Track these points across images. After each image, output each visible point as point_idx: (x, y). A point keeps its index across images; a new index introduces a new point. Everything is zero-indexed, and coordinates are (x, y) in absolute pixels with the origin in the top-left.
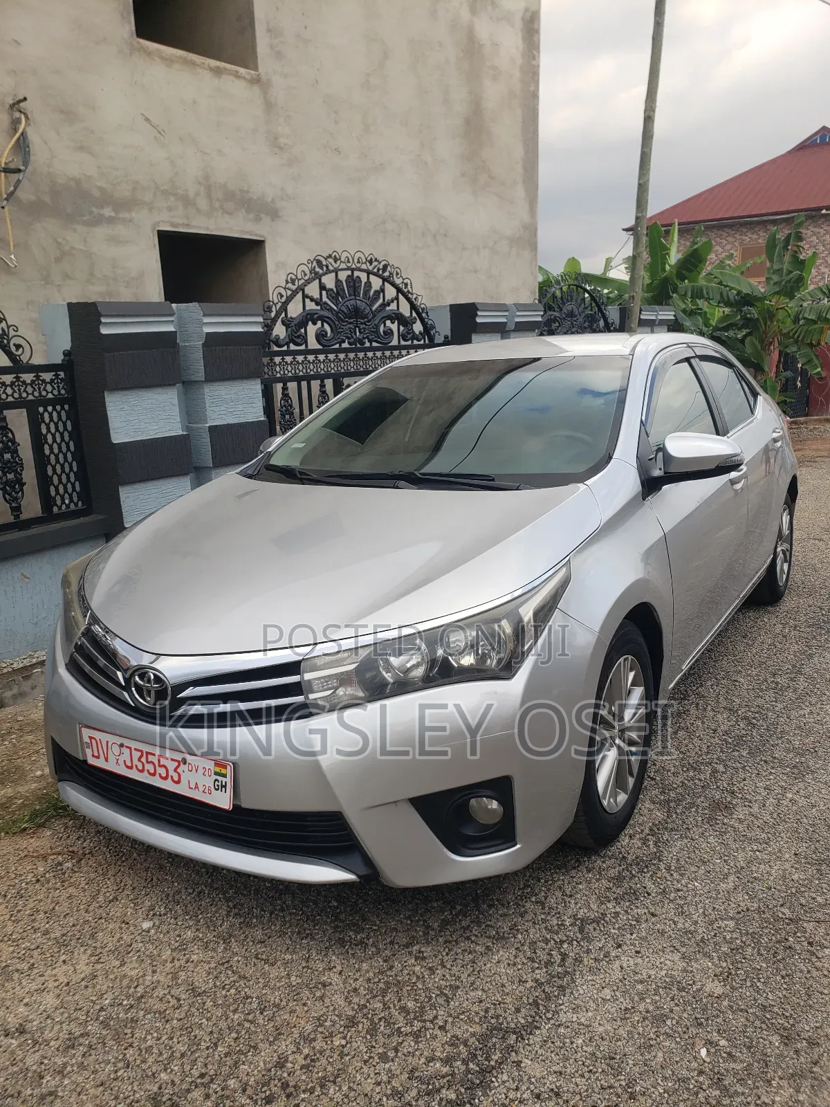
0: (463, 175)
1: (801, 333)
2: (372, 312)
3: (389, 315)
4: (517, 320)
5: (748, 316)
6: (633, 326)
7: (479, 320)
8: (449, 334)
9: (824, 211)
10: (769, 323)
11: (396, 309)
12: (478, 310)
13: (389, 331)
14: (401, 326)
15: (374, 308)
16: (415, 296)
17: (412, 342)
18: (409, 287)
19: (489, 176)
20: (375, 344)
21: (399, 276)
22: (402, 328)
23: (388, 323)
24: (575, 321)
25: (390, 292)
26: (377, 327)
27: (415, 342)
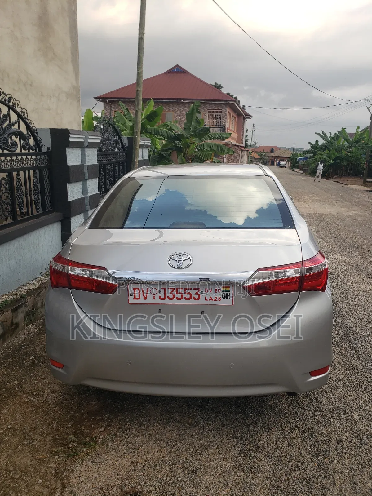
0: (39, 50)
1: (202, 156)
2: (3, 130)
3: (14, 132)
4: (89, 141)
5: (178, 145)
6: (137, 148)
7: (71, 140)
8: (50, 146)
9: (182, 101)
10: (187, 150)
11: (18, 128)
12: (70, 133)
13: (14, 143)
14: (22, 140)
15: (4, 127)
16: (29, 121)
17: (29, 151)
18: (26, 114)
19: (54, 54)
20: (5, 151)
21: (19, 107)
22: (22, 142)
23: (14, 137)
24: (110, 143)
25: (14, 117)
26: (6, 139)
27: (31, 151)
